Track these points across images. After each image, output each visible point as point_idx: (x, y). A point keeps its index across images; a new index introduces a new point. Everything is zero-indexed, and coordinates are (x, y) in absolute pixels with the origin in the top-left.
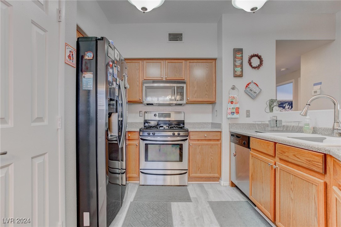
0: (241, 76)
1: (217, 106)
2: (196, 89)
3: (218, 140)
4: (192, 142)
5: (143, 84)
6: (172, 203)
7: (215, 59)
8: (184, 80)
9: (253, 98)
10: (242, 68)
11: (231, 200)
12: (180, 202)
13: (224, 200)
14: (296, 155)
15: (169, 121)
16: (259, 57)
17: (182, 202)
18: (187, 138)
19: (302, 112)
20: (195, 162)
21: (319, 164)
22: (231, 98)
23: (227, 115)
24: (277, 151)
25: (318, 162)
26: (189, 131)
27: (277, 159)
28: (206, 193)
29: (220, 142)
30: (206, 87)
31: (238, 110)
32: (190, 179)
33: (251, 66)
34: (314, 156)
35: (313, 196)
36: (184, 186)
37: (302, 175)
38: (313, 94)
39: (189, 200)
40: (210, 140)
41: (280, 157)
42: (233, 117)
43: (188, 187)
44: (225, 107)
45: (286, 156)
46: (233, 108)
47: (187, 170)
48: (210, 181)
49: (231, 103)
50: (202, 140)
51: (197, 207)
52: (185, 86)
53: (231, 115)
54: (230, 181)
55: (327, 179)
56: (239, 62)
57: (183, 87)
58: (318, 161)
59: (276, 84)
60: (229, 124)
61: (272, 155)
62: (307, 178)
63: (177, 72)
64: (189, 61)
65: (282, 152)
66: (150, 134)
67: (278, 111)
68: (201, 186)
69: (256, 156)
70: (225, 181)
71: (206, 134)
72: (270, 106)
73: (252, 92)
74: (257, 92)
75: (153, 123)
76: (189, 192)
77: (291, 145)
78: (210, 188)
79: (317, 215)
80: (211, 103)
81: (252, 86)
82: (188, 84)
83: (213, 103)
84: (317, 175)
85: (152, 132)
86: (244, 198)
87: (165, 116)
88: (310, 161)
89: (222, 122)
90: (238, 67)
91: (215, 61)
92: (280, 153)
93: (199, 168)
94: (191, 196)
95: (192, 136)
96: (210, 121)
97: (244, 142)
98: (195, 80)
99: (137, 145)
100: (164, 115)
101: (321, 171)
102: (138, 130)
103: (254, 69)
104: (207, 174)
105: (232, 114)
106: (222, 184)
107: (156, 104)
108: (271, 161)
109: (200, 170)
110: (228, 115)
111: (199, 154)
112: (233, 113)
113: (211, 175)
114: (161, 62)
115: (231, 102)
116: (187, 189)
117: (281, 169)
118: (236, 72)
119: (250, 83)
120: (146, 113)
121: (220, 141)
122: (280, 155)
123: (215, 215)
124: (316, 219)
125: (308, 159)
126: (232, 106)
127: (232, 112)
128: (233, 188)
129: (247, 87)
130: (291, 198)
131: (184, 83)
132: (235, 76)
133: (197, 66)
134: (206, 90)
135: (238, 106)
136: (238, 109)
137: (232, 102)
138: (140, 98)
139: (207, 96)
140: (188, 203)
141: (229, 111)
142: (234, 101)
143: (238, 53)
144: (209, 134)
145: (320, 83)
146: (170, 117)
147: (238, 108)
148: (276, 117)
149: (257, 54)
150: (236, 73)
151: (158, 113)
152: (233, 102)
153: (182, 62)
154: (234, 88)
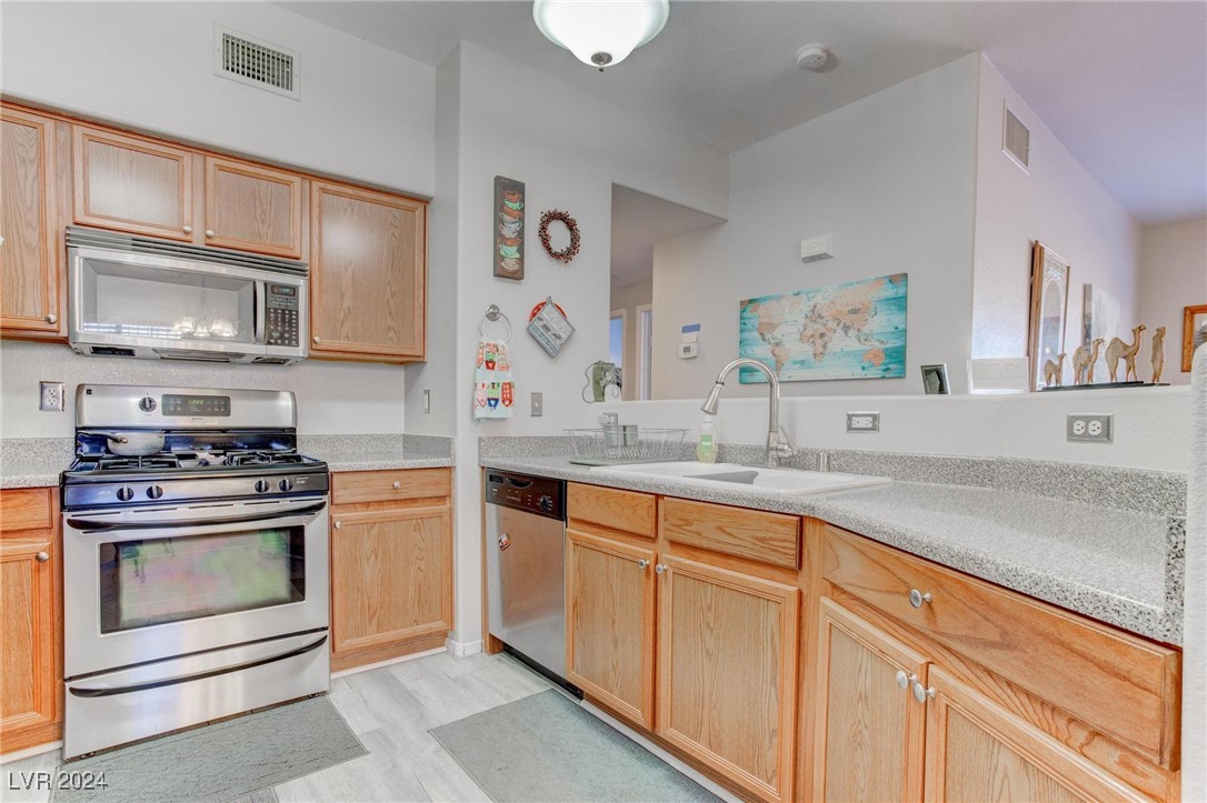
0: (517, 275)
1: (430, 376)
2: (347, 302)
3: (441, 498)
4: (341, 516)
5: (69, 243)
6: (278, 788)
7: (425, 201)
8: (298, 259)
9: (551, 353)
10: (521, 250)
11: (505, 702)
12: (318, 768)
13: (482, 708)
14: (725, 529)
15: (224, 431)
16: (571, 225)
17: (325, 767)
18: (325, 498)
19: (707, 402)
20: (358, 590)
21: (787, 545)
22: (485, 350)
23: (473, 408)
24: (666, 520)
25: (786, 541)
26: (331, 469)
27: (662, 544)
28: (411, 700)
29: (448, 506)
30: (388, 301)
31: (510, 393)
32: (339, 661)
33: (549, 249)
34: (774, 526)
35: (769, 633)
36: (314, 695)
37: (743, 580)
38: (682, 354)
39: (350, 748)
40: (413, 500)
41: (674, 539)
42: (494, 414)
43: (331, 697)
44: (469, 379)
45: (693, 532)
46: (493, 384)
47: (324, 629)
48: (414, 651)
49: (488, 368)
50: (381, 502)
51: (395, 765)
52: (301, 283)
53: (487, 406)
54: (483, 637)
55: (803, 581)
56: (513, 226)
57: (294, 290)
58: (786, 537)
59: (611, 310)
60: (480, 439)
61: (647, 533)
62: (756, 587)
63: (263, 222)
64: (322, 185)
65: (680, 523)
66: (130, 496)
67: (616, 397)
68: (387, 680)
69: (591, 542)
70: (468, 640)
71: (398, 479)
72: (597, 383)
73: (549, 335)
74: (564, 337)
75: (136, 444)
76: (344, 715)
77: (709, 499)
78: (421, 678)
79: (778, 679)
80: (402, 363)
81: (548, 314)
82: (315, 280)
83: (410, 363)
84: (777, 574)
85: (147, 486)
86: (539, 683)
87: (198, 406)
88: (762, 540)
89: (455, 435)
90: (509, 243)
91: (423, 208)
92: (673, 525)
93: (375, 612)
94: (357, 731)
95: (341, 491)
96: (400, 430)
97: (544, 501)
98: (346, 268)
99: (44, 555)
100: (195, 402)
101: (793, 563)
102: (54, 480)
103: (554, 259)
104: (405, 626)
105: (490, 405)
106: (460, 653)
107: (155, 350)
108: (644, 551)
109: (375, 619)
110: (479, 408)
111: (372, 558)
112: (492, 402)
113: (421, 629)
114: (176, 159)
115: (487, 362)
116: (331, 708)
117: (680, 573)
118: (503, 258)
119: (543, 304)
120: (89, 392)
121: (448, 502)
122: (672, 531)
123: (470, 772)
124: (773, 691)
125: (760, 534)
126: (491, 376)
127: (489, 400)
128: (497, 656)
129: (534, 315)
130: (707, 651)
131: (300, 271)
132: (500, 272)
133: (353, 210)
134: (390, 313)
135: (508, 377)
136: (510, 389)
137: (490, 365)
138: (53, 318)
139: (391, 334)
140: (352, 764)
141: (482, 395)
142: (496, 360)
143: (509, 197)
144: (410, 477)
145: (696, 328)
146: (228, 414)
147: (510, 384)
148: (616, 416)
149: (564, 212)
150: (503, 264)
151: (165, 396)
152: (494, 364)
153: (288, 184)
154: (494, 314)
